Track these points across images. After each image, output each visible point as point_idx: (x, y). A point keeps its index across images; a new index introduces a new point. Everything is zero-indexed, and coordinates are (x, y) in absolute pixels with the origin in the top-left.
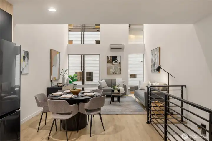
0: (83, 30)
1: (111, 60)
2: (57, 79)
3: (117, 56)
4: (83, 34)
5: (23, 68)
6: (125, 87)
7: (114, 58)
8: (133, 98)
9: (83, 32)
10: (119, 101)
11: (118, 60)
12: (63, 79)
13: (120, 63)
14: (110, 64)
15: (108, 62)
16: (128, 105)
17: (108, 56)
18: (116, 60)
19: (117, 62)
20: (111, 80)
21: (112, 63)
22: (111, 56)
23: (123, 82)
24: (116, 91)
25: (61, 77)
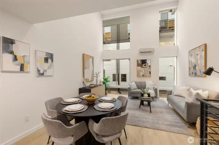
0: (118, 41)
1: (141, 64)
2: (90, 80)
3: (146, 60)
4: (118, 45)
5: (45, 69)
6: (156, 90)
7: (144, 62)
8: (165, 103)
9: (118, 44)
10: (149, 105)
11: (147, 64)
12: (97, 80)
13: (150, 66)
14: (139, 68)
15: (138, 66)
16: (161, 112)
17: (137, 60)
18: (146, 63)
19: (147, 65)
20: (141, 82)
21: (141, 66)
22: (140, 60)
23: (154, 85)
24: (146, 96)
25: (95, 78)
